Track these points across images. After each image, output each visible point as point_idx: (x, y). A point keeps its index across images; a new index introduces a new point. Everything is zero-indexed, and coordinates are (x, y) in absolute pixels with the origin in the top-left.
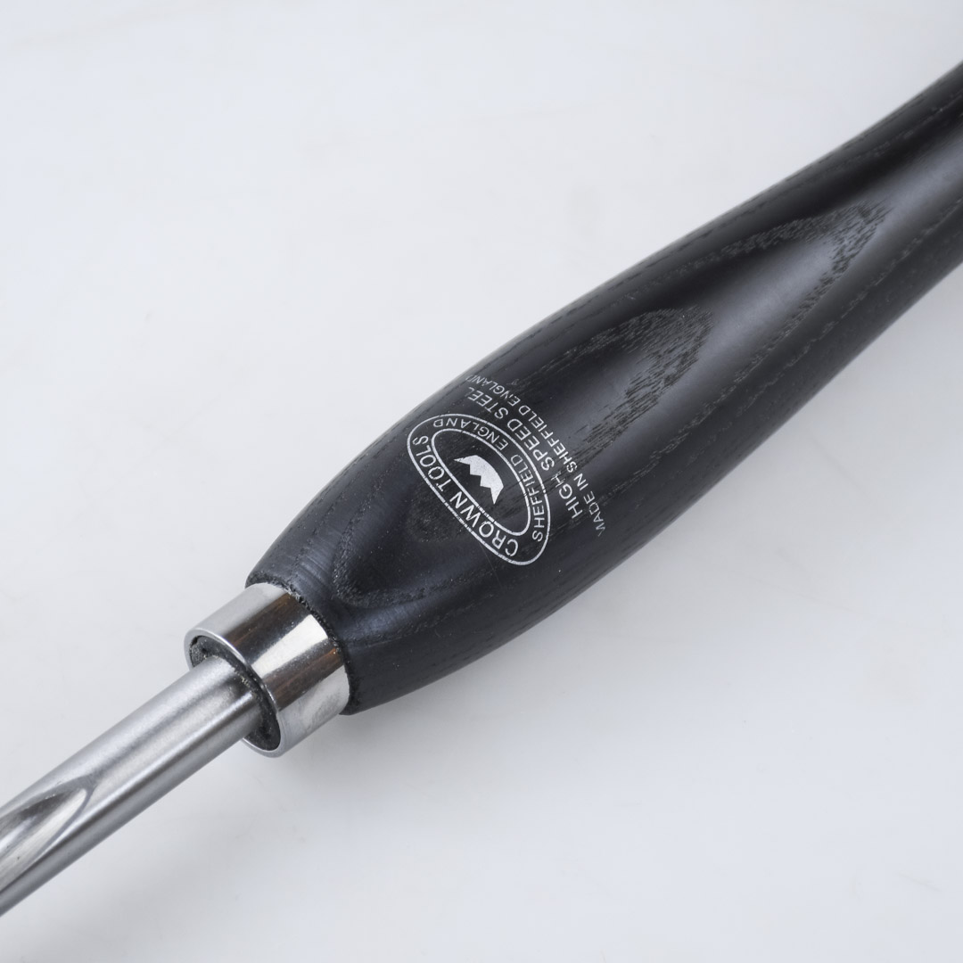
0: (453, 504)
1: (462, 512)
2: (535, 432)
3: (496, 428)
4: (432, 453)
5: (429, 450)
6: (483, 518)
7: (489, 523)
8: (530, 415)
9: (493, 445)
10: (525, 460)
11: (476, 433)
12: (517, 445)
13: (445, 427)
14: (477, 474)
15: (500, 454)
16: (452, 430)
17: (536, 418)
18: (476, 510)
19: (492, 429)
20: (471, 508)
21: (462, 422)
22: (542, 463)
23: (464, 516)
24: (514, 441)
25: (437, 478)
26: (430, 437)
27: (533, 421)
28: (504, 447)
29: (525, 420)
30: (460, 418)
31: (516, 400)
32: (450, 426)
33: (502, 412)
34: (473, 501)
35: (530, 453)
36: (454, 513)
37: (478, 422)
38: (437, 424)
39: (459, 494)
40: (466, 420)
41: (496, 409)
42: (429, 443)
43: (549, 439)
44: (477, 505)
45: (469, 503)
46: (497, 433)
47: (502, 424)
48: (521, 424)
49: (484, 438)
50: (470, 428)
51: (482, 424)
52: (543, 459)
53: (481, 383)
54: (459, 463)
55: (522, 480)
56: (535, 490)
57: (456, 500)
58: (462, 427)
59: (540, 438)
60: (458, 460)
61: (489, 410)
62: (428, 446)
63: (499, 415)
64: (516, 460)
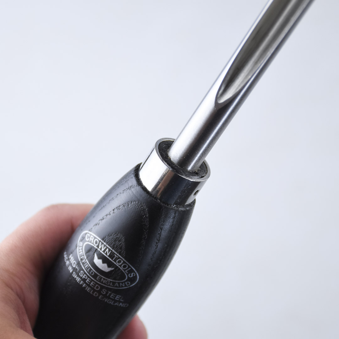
0: (109, 250)
1: (105, 247)
2: (89, 285)
3: (104, 285)
4: (125, 270)
5: (126, 271)
6: (98, 246)
7: (96, 245)
8: (93, 292)
9: (102, 278)
10: (89, 273)
11: (110, 281)
12: (93, 279)
13: (124, 282)
14: (104, 264)
15: (98, 274)
16: (121, 281)
17: (90, 291)
18: (101, 249)
19: (105, 284)
20: (103, 250)
21: (118, 285)
22: (83, 273)
23: (105, 246)
24: (95, 281)
25: (119, 260)
26: (128, 277)
27: (91, 290)
28: (98, 277)
29: (94, 291)
30: (119, 287)
31: (101, 298)
32: (122, 283)
33: (104, 292)
34: (103, 253)
35: (88, 277)
36: (108, 246)
37: (111, 286)
38: (128, 283)
39: (108, 254)
40: (116, 287)
41: (107, 293)
42: (128, 274)
43: (83, 284)
44: (101, 251)
45: (104, 251)
46: (102, 283)
47: (102, 287)
48: (95, 288)
49: (106, 280)
50: (114, 283)
51: (109, 285)
52: (83, 275)
53: (119, 303)
54: (112, 268)
55: (88, 265)
56: (83, 262)
57: (109, 252)
58: (117, 283)
59: (86, 283)
60: (113, 269)
61: (109, 292)
62: (127, 273)
63: (105, 291)
64: (92, 273)
